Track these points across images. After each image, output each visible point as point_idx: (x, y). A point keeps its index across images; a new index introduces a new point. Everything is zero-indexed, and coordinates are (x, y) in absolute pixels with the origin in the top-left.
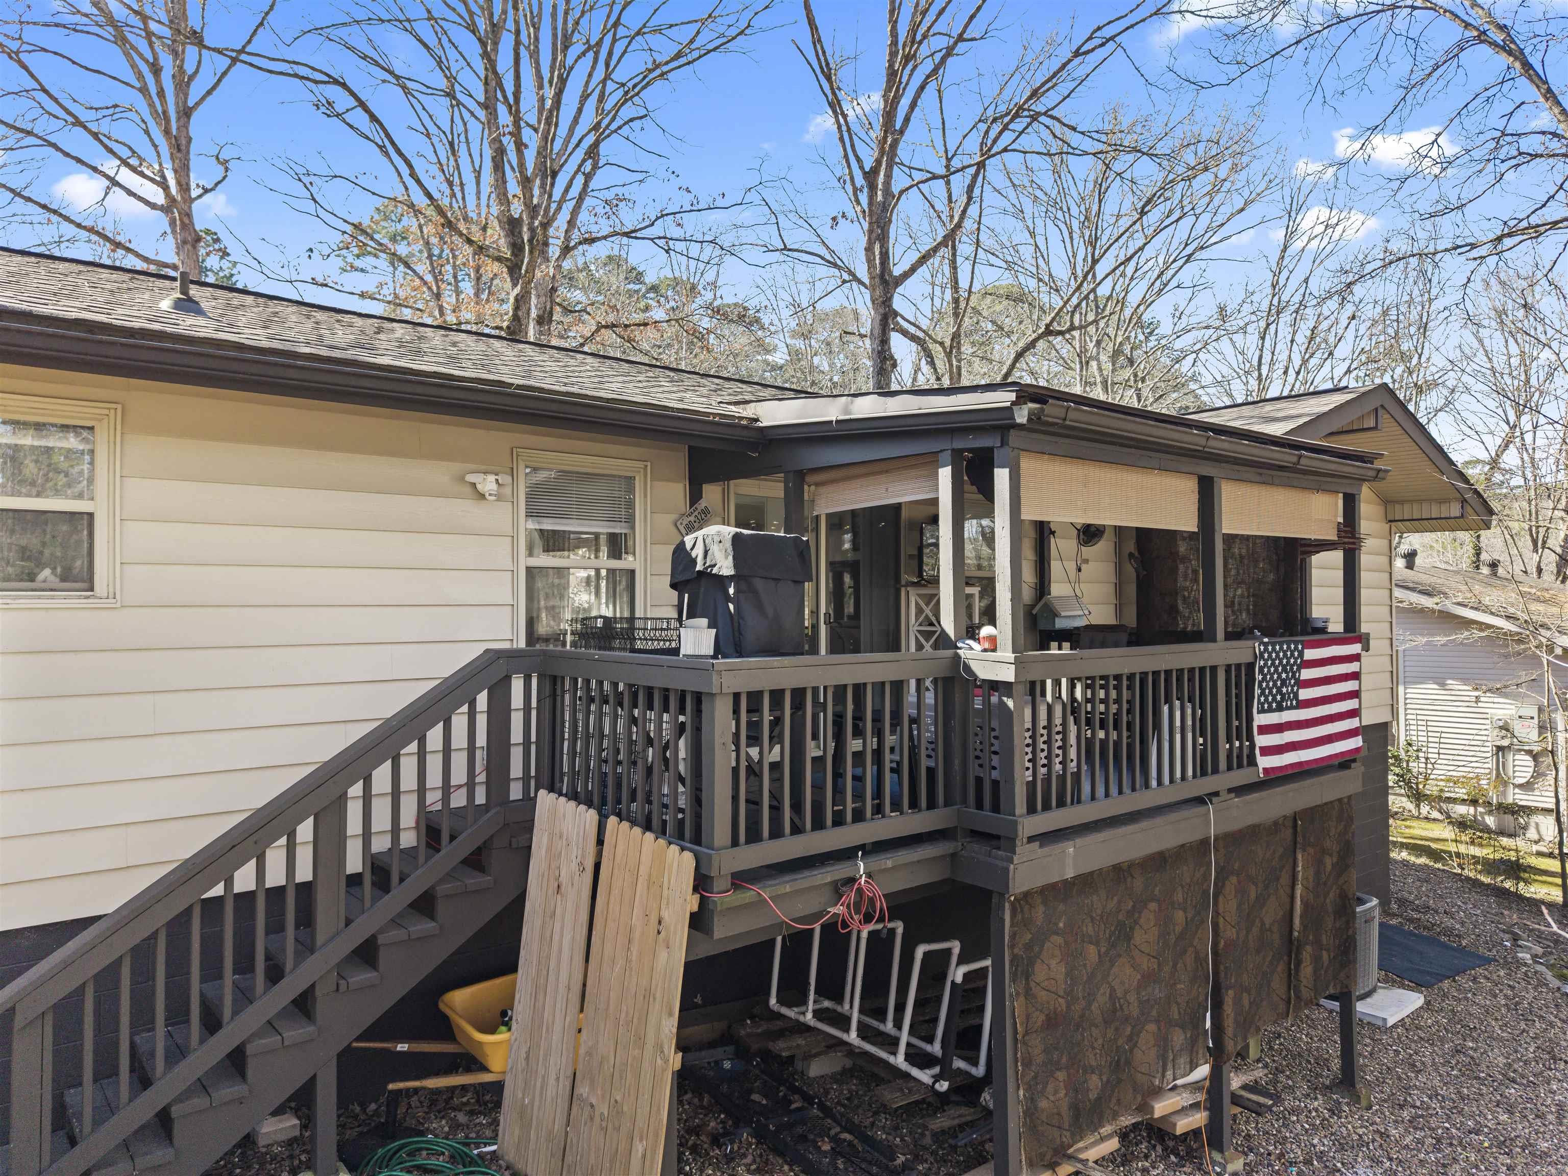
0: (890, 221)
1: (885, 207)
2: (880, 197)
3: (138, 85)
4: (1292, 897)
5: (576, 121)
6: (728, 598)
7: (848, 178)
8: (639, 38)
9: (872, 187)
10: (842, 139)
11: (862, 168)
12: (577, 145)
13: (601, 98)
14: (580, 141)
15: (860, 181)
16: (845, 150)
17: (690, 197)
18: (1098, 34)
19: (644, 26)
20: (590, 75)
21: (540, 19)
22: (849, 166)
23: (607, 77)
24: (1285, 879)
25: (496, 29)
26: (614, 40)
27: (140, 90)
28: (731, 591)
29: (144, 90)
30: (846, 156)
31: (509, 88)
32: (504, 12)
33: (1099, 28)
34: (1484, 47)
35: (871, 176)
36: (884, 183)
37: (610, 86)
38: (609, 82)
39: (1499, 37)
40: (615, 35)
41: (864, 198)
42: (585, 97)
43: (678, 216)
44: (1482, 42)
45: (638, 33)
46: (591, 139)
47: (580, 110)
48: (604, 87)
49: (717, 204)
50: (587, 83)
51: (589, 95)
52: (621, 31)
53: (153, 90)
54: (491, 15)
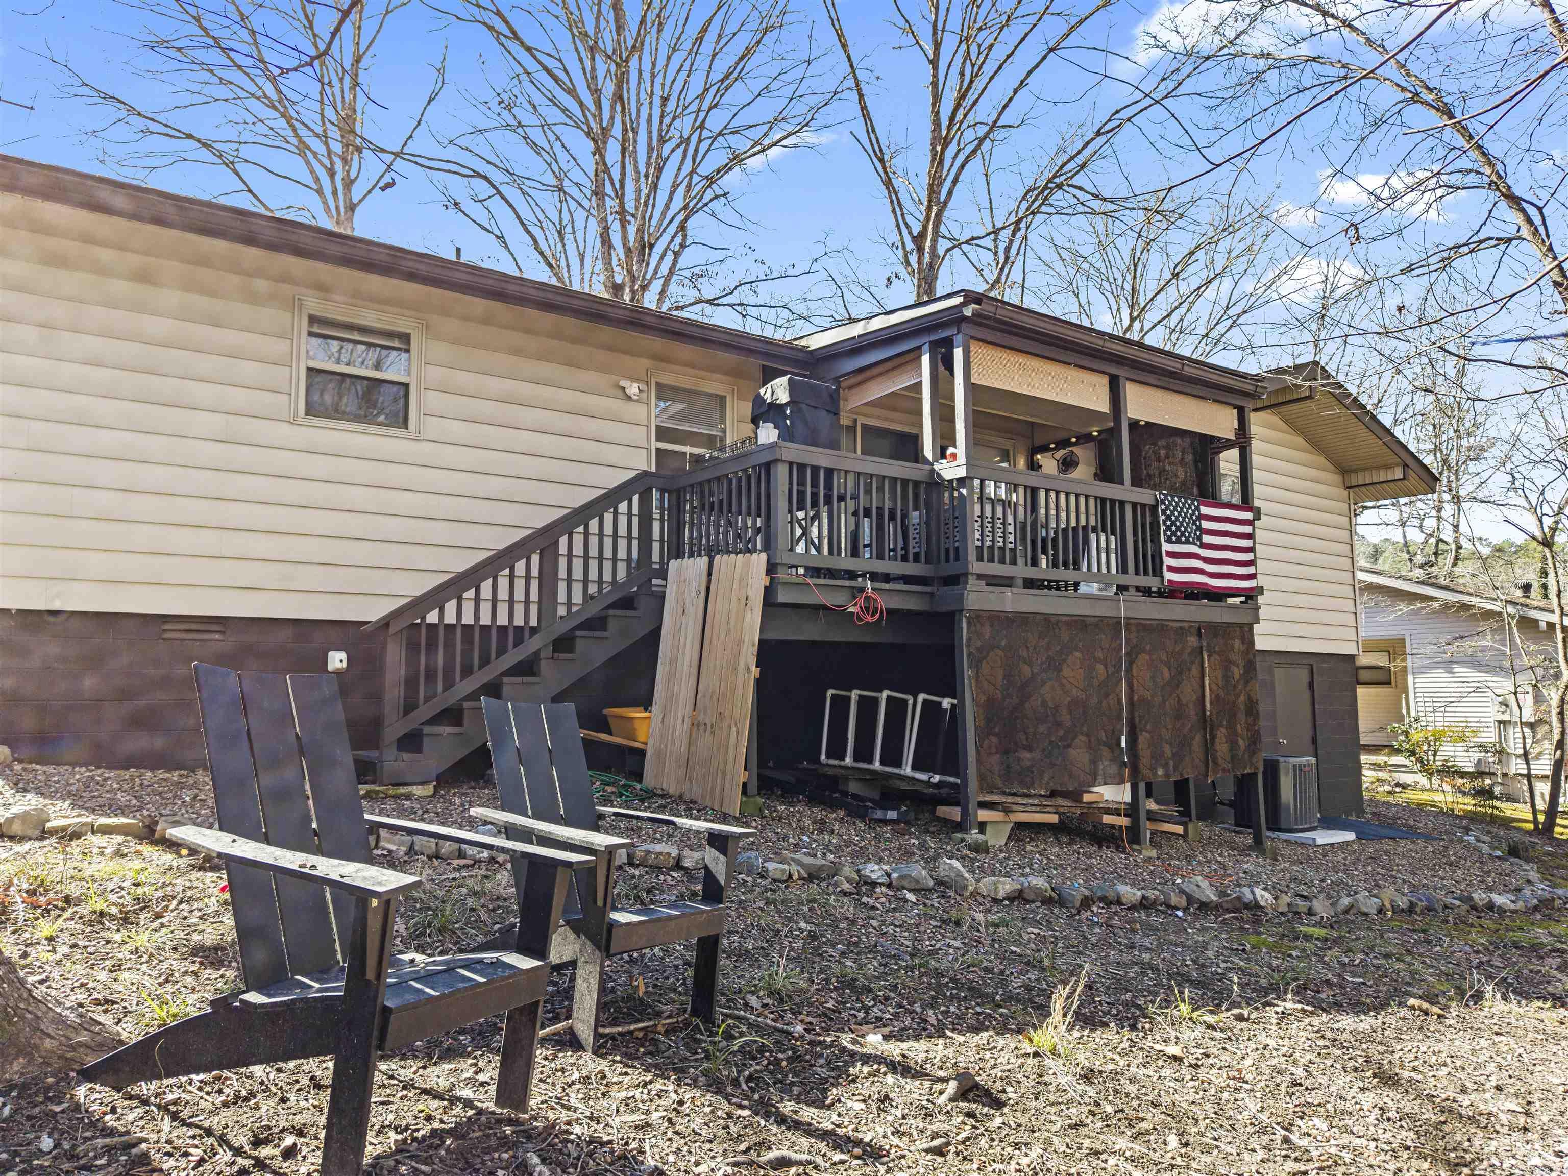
0: (936, 278)
1: (931, 266)
2: (927, 258)
3: (315, 187)
4: (1203, 687)
5: (667, 207)
6: (786, 417)
7: (900, 244)
8: (720, 139)
9: (920, 250)
10: (894, 211)
11: (910, 233)
12: (670, 222)
13: (689, 187)
14: (672, 219)
15: (910, 245)
16: (897, 220)
17: (765, 268)
18: (1116, 116)
19: (725, 128)
20: (679, 169)
21: (638, 124)
22: (900, 234)
23: (693, 171)
24: (1195, 671)
25: (605, 131)
26: (700, 141)
27: (317, 191)
28: (788, 412)
29: (320, 192)
30: (898, 226)
31: (616, 177)
32: (612, 118)
33: (1117, 112)
34: (1419, 105)
35: (919, 240)
36: (930, 247)
37: (696, 178)
38: (695, 176)
39: (1430, 97)
40: (700, 135)
41: (913, 259)
42: (675, 187)
43: (754, 285)
44: (1415, 102)
45: (720, 134)
46: (681, 217)
47: (671, 199)
48: (691, 178)
49: (787, 273)
50: (677, 176)
51: (679, 185)
52: (706, 133)
53: (327, 190)
54: (601, 120)
